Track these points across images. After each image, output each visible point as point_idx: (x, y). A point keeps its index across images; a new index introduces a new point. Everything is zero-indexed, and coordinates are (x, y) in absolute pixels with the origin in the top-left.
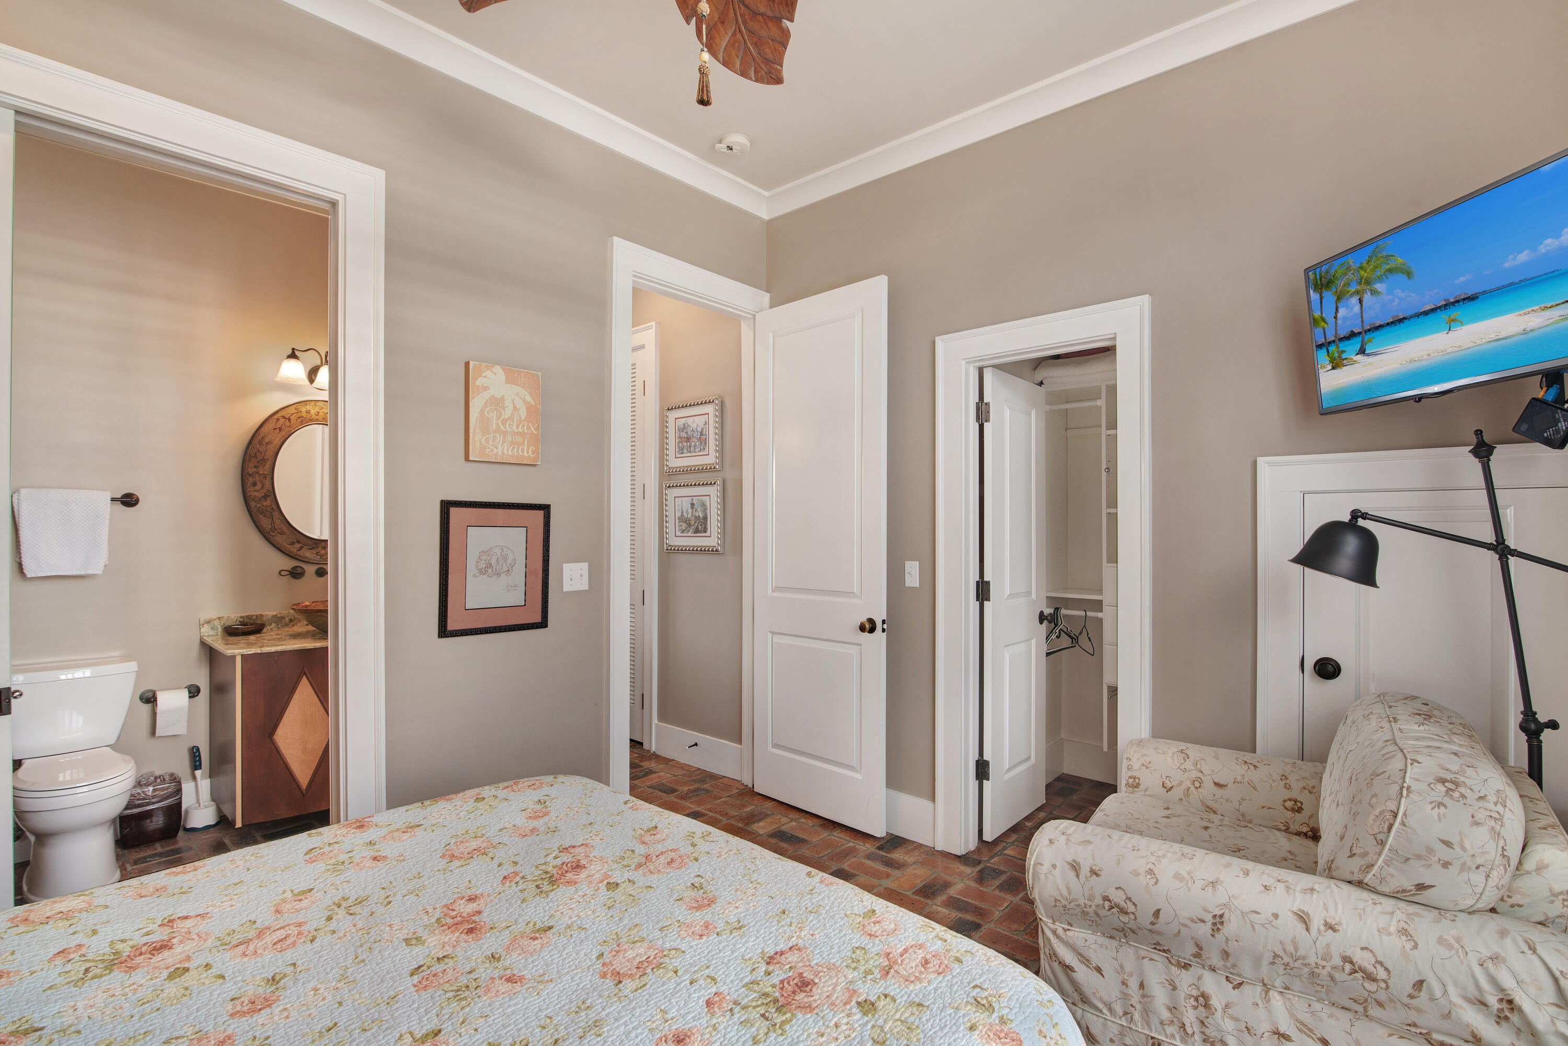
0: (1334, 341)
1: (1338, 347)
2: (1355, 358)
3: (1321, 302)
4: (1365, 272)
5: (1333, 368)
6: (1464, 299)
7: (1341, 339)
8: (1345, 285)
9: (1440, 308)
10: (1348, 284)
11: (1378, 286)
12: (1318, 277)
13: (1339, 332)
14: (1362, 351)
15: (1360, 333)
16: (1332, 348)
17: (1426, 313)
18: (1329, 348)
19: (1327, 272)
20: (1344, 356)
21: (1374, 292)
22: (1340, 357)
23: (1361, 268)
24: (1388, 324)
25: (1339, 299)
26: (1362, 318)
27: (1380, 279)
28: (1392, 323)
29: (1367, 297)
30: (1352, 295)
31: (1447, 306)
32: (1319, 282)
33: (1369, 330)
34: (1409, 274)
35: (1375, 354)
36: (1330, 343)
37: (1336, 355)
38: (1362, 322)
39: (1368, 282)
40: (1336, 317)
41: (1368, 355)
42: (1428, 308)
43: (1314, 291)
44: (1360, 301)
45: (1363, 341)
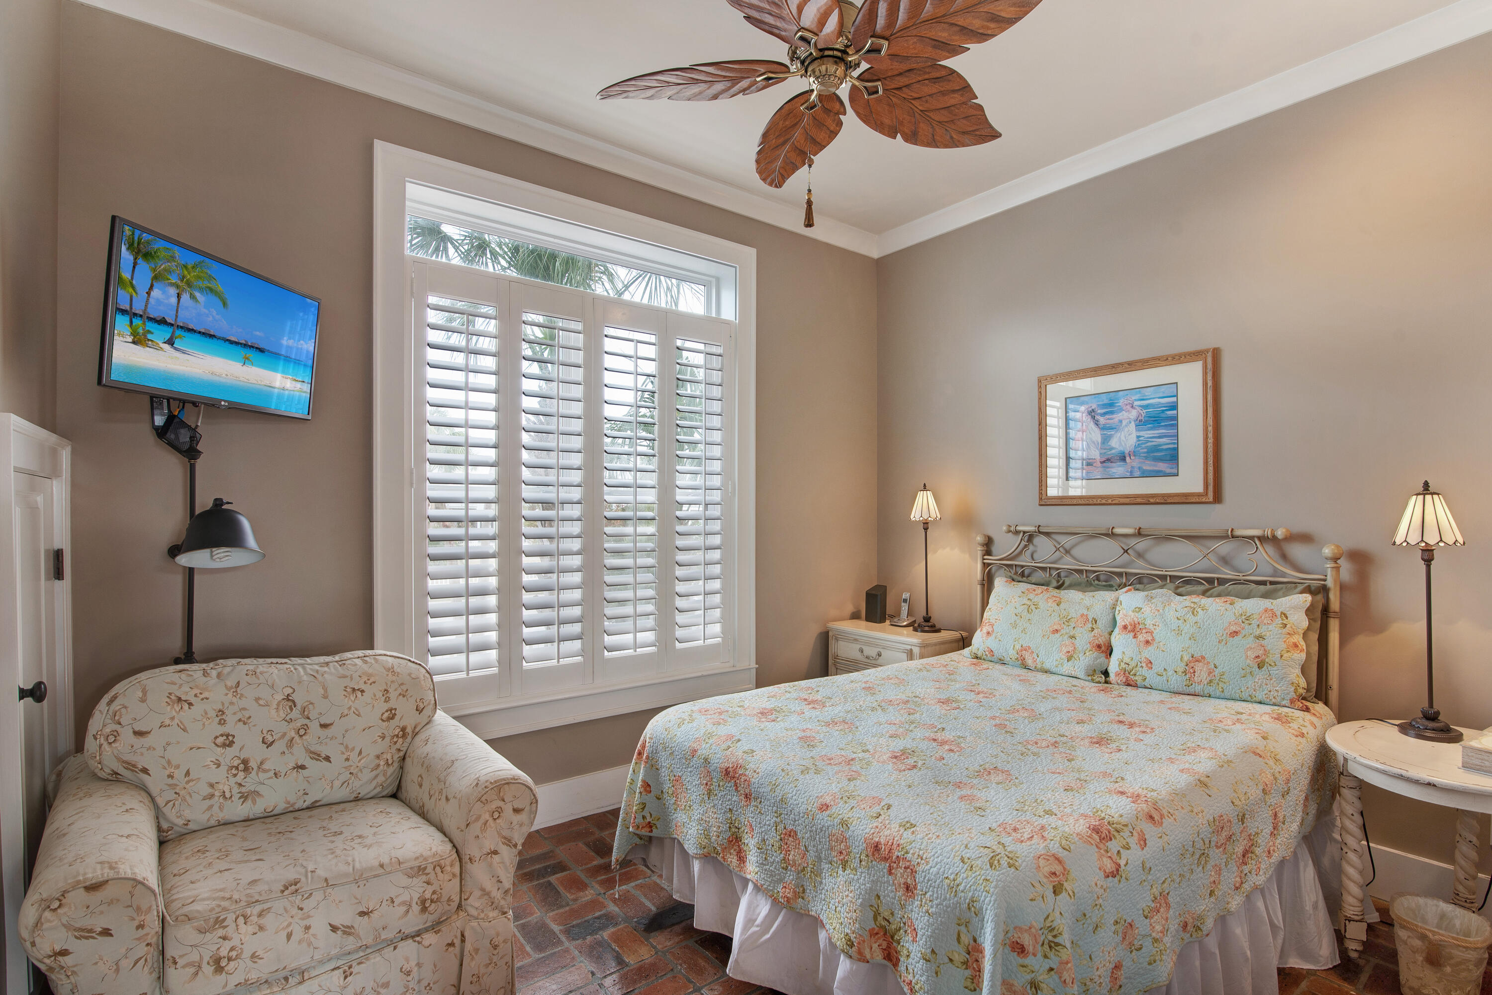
0: (141, 316)
1: (144, 323)
2: (162, 345)
3: (134, 267)
4: (189, 273)
5: (134, 342)
6: (257, 348)
7: (151, 319)
8: (165, 270)
9: (241, 344)
10: (169, 271)
11: (198, 295)
12: (136, 239)
13: (149, 310)
14: (170, 342)
15: (172, 325)
16: (137, 322)
17: (232, 342)
18: (134, 320)
19: (148, 242)
20: (149, 336)
21: (192, 297)
22: (145, 335)
23: (186, 267)
24: (200, 332)
25: (156, 278)
26: (177, 312)
27: (201, 290)
28: (204, 333)
29: (185, 297)
30: (172, 285)
31: (245, 345)
32: (136, 245)
33: (182, 327)
34: (225, 304)
35: (184, 352)
36: (135, 315)
37: (141, 331)
38: (177, 316)
39: (189, 284)
40: (148, 293)
41: (176, 349)
42: (233, 339)
43: (128, 249)
44: (179, 296)
45: (173, 333)
